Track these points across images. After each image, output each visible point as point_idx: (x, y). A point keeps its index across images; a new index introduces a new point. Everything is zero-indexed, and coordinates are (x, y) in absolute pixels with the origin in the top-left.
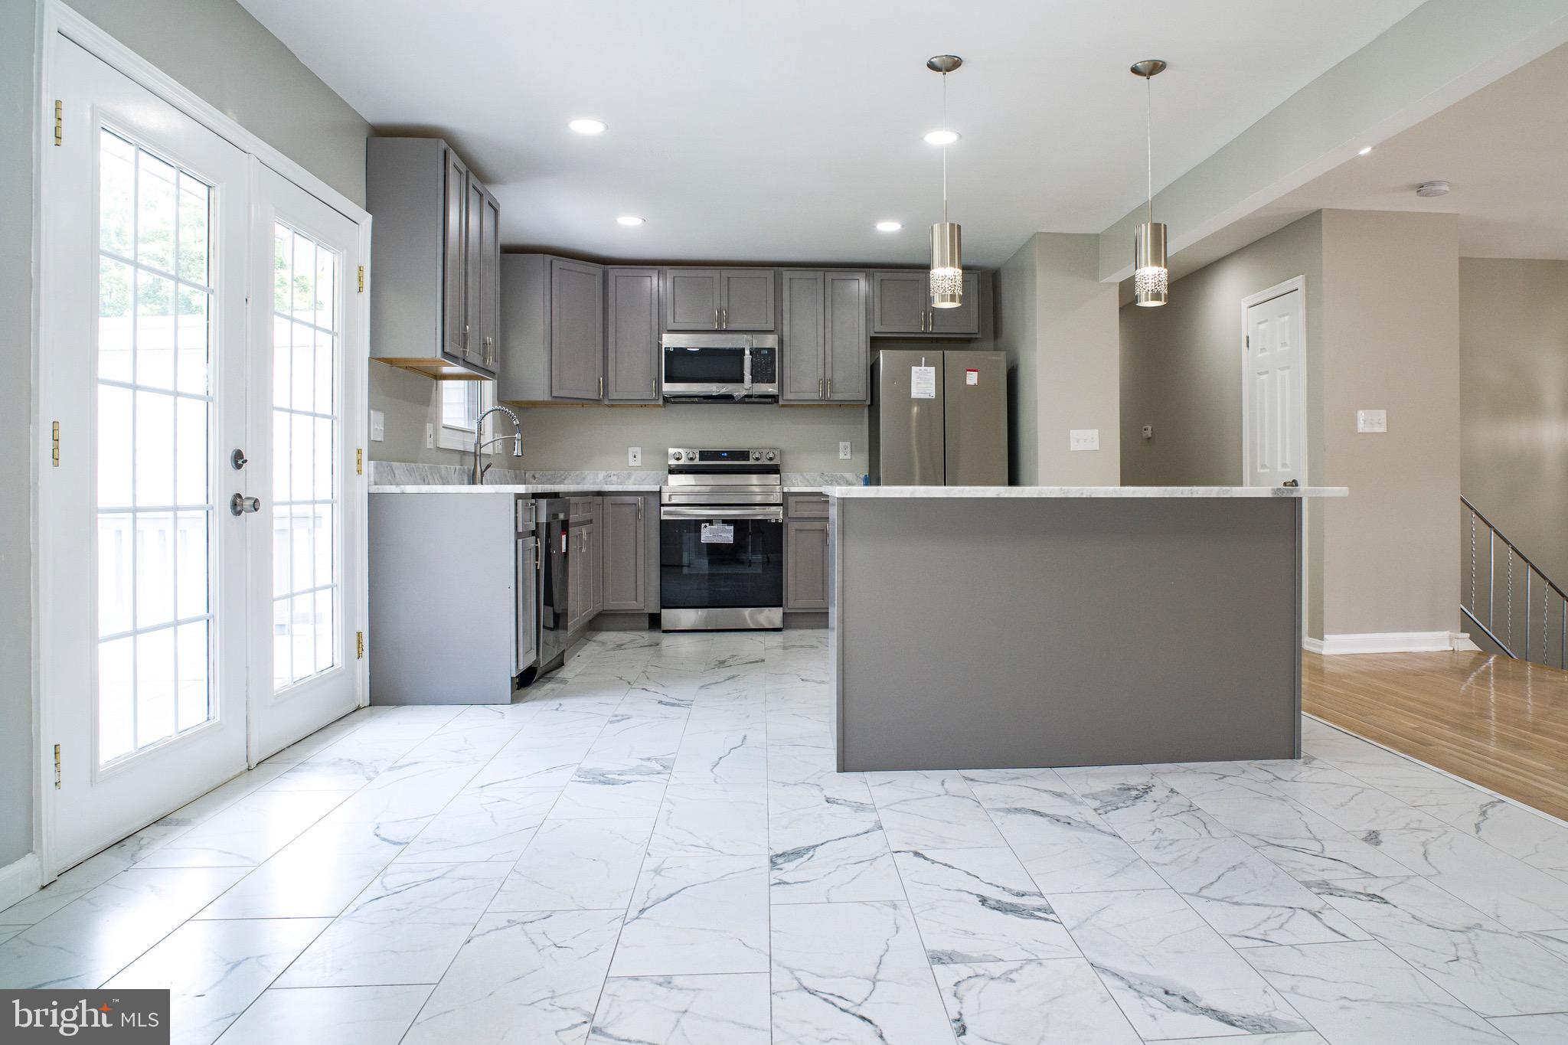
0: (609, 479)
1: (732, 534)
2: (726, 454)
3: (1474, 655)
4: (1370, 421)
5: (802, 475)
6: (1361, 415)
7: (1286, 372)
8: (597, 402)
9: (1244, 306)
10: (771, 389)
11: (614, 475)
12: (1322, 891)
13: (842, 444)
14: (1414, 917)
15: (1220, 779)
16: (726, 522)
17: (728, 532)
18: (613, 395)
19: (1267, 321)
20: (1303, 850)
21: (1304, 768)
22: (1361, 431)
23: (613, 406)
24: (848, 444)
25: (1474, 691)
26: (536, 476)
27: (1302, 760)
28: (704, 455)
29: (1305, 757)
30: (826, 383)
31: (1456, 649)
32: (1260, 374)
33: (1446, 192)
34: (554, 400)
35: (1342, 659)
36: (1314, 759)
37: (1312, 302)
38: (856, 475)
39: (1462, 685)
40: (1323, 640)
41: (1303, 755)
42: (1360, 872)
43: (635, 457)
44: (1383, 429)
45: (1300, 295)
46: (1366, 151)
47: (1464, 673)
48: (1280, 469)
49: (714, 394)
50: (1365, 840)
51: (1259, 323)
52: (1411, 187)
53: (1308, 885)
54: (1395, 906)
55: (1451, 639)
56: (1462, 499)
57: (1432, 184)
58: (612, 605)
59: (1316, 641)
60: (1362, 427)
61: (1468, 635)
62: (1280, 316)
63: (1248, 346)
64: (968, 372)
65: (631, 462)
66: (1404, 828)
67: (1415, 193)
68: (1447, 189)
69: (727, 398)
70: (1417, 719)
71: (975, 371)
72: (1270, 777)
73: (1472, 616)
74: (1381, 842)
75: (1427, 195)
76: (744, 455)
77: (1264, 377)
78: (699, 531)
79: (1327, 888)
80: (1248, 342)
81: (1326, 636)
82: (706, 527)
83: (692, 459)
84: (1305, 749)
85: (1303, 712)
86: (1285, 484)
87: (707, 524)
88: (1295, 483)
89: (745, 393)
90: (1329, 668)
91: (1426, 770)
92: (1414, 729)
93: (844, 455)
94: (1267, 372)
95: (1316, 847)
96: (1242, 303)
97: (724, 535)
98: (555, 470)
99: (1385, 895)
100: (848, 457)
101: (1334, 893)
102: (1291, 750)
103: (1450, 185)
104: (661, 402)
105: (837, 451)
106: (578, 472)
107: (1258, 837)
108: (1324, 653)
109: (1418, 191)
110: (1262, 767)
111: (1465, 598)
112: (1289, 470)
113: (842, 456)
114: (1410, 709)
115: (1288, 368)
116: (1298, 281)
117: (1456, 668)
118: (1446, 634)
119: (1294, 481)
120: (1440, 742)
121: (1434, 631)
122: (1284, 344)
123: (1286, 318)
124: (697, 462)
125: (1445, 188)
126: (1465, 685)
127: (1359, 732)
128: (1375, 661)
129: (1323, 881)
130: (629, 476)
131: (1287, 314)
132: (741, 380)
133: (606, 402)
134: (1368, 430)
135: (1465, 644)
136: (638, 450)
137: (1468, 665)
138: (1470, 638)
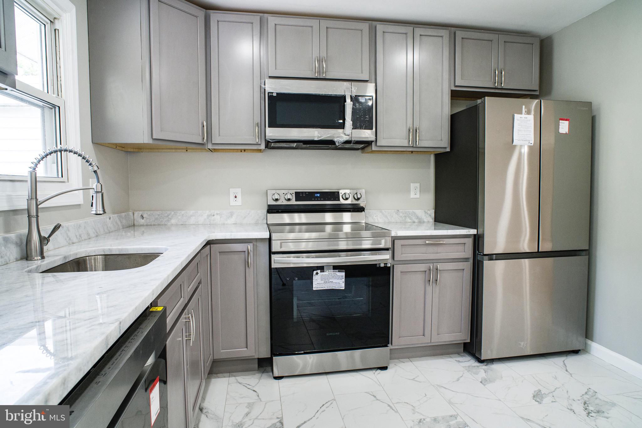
0: (213, 218)
1: (344, 280)
2: (318, 195)
5: (381, 212)
8: (200, 146)
10: (367, 134)
11: (217, 214)
13: (412, 185)
16: (337, 268)
17: (339, 278)
18: (216, 139)
23: (215, 150)
24: (418, 185)
26: (144, 216)
28: (299, 196)
30: (414, 132)
34: (157, 142)
38: (425, 211)
43: (236, 197)
49: (316, 139)
58: (223, 353)
64: (561, 121)
65: (233, 202)
69: (328, 144)
71: (566, 120)
76: (334, 195)
78: (311, 278)
82: (317, 273)
83: (289, 200)
87: (319, 271)
89: (346, 138)
93: (415, 194)
97: (335, 281)
98: (162, 211)
100: (418, 196)
104: (263, 147)
105: (409, 191)
106: (183, 212)
113: (412, 195)
124: (294, 202)
130: (232, 214)
132: (342, 126)
133: (210, 146)
136: (238, 192)
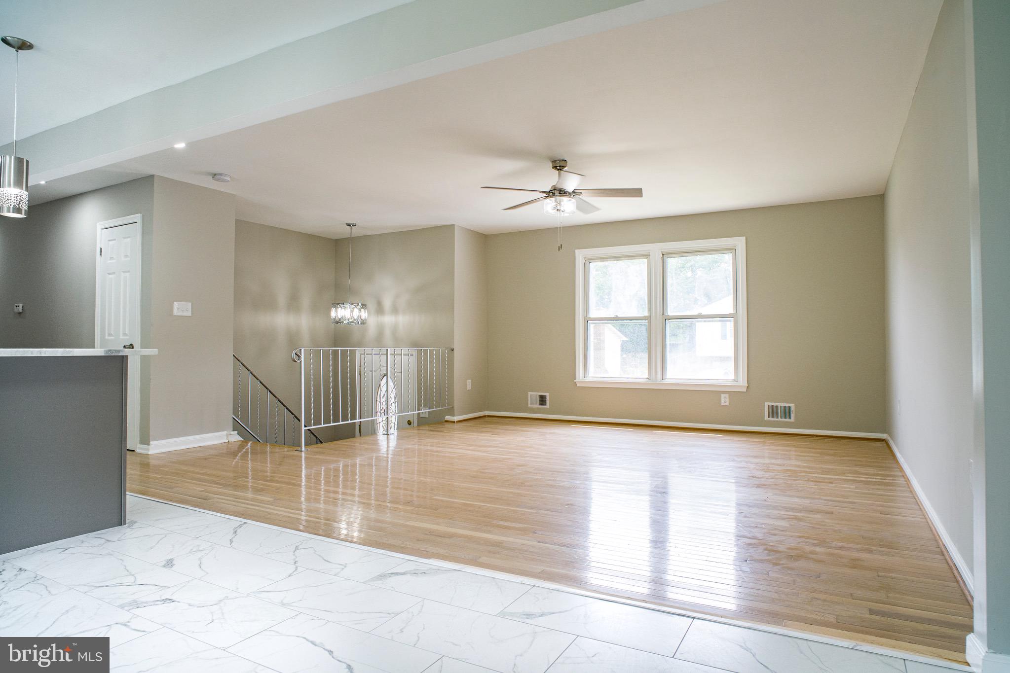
3: (240, 443)
4: (182, 309)
6: (176, 304)
7: (128, 274)
9: (99, 227)
12: (131, 607)
14: (190, 605)
15: (63, 551)
19: (115, 240)
20: (121, 585)
21: (128, 530)
22: (175, 315)
25: (240, 464)
27: (127, 525)
29: (129, 523)
31: (230, 441)
32: (109, 274)
33: (228, 181)
35: (161, 455)
36: (135, 522)
37: (146, 232)
39: (233, 461)
40: (149, 445)
41: (127, 521)
42: (159, 587)
44: (189, 314)
45: (139, 226)
46: (180, 146)
47: (234, 454)
48: (121, 337)
50: (164, 566)
51: (110, 240)
52: (209, 174)
53: (122, 607)
54: (179, 602)
55: (227, 435)
56: (234, 356)
57: (221, 174)
59: (145, 446)
60: (176, 312)
61: (236, 432)
62: (124, 238)
63: (101, 255)
66: (189, 553)
67: (211, 177)
68: (229, 179)
70: (202, 485)
72: (102, 541)
73: (239, 421)
74: (174, 565)
75: (218, 180)
77: (111, 276)
79: (136, 604)
80: (101, 252)
81: (151, 442)
84: (129, 517)
85: (127, 493)
86: (125, 347)
88: (131, 346)
90: (153, 462)
91: (206, 515)
92: (201, 491)
94: (114, 273)
95: (131, 579)
96: (98, 225)
99: (173, 598)
101: (140, 606)
102: (120, 521)
103: (230, 177)
107: (89, 585)
108: (150, 453)
109: (213, 177)
110: (99, 536)
111: (235, 412)
112: (127, 337)
114: (200, 480)
115: (129, 271)
116: (137, 217)
117: (231, 452)
118: (225, 433)
119: (131, 345)
120: (216, 496)
121: (218, 431)
122: (126, 256)
123: (129, 239)
125: (228, 179)
126: (235, 461)
127: (167, 500)
128: (182, 454)
129: (134, 601)
131: (129, 237)
134: (180, 314)
135: (235, 437)
137: (236, 449)
138: (238, 434)
